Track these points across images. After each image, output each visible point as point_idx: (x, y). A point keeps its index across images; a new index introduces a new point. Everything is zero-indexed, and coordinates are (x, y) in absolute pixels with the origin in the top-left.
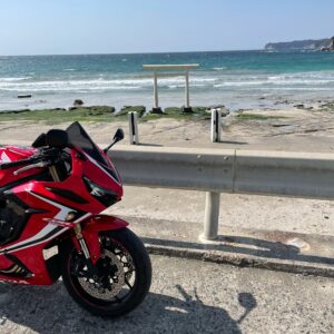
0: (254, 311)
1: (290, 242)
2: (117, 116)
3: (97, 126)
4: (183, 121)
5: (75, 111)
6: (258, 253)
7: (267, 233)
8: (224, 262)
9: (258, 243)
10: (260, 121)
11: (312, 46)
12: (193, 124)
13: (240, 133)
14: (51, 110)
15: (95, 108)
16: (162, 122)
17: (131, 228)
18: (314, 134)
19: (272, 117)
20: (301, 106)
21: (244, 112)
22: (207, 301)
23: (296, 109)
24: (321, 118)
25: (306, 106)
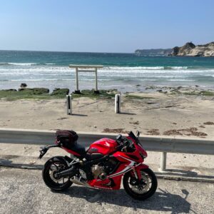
0: (189, 195)
1: (193, 171)
2: (52, 95)
3: (42, 102)
4: (95, 99)
5: (24, 91)
6: (183, 175)
7: (183, 168)
8: (172, 179)
9: (181, 171)
10: (140, 100)
11: (162, 53)
12: (101, 102)
13: (130, 108)
14: (8, 91)
15: (37, 90)
16: (82, 100)
17: (150, 168)
18: (170, 109)
19: (146, 98)
20: (160, 91)
21: (130, 94)
22: (172, 193)
23: (158, 93)
24: (173, 98)
25: (163, 91)
